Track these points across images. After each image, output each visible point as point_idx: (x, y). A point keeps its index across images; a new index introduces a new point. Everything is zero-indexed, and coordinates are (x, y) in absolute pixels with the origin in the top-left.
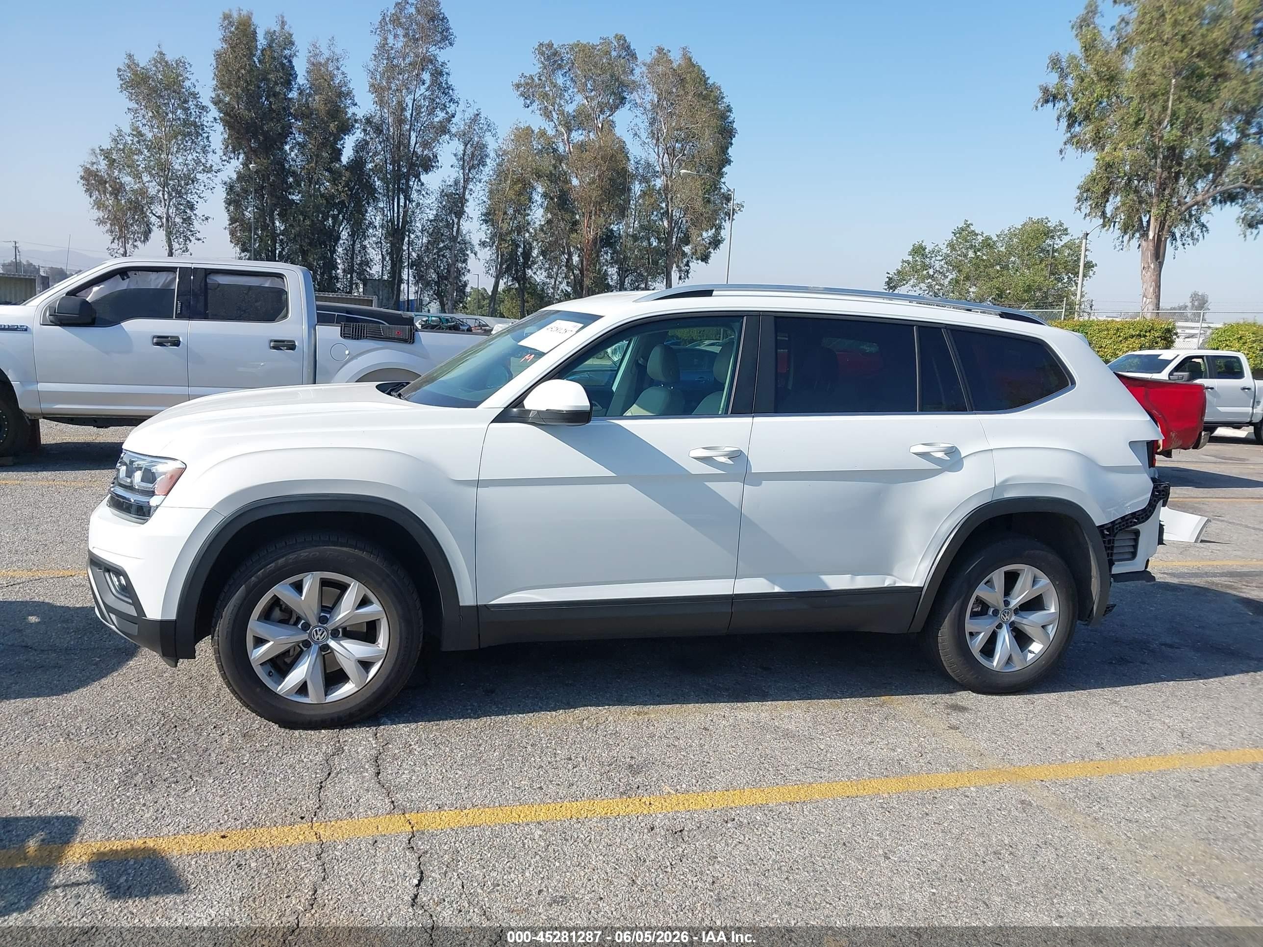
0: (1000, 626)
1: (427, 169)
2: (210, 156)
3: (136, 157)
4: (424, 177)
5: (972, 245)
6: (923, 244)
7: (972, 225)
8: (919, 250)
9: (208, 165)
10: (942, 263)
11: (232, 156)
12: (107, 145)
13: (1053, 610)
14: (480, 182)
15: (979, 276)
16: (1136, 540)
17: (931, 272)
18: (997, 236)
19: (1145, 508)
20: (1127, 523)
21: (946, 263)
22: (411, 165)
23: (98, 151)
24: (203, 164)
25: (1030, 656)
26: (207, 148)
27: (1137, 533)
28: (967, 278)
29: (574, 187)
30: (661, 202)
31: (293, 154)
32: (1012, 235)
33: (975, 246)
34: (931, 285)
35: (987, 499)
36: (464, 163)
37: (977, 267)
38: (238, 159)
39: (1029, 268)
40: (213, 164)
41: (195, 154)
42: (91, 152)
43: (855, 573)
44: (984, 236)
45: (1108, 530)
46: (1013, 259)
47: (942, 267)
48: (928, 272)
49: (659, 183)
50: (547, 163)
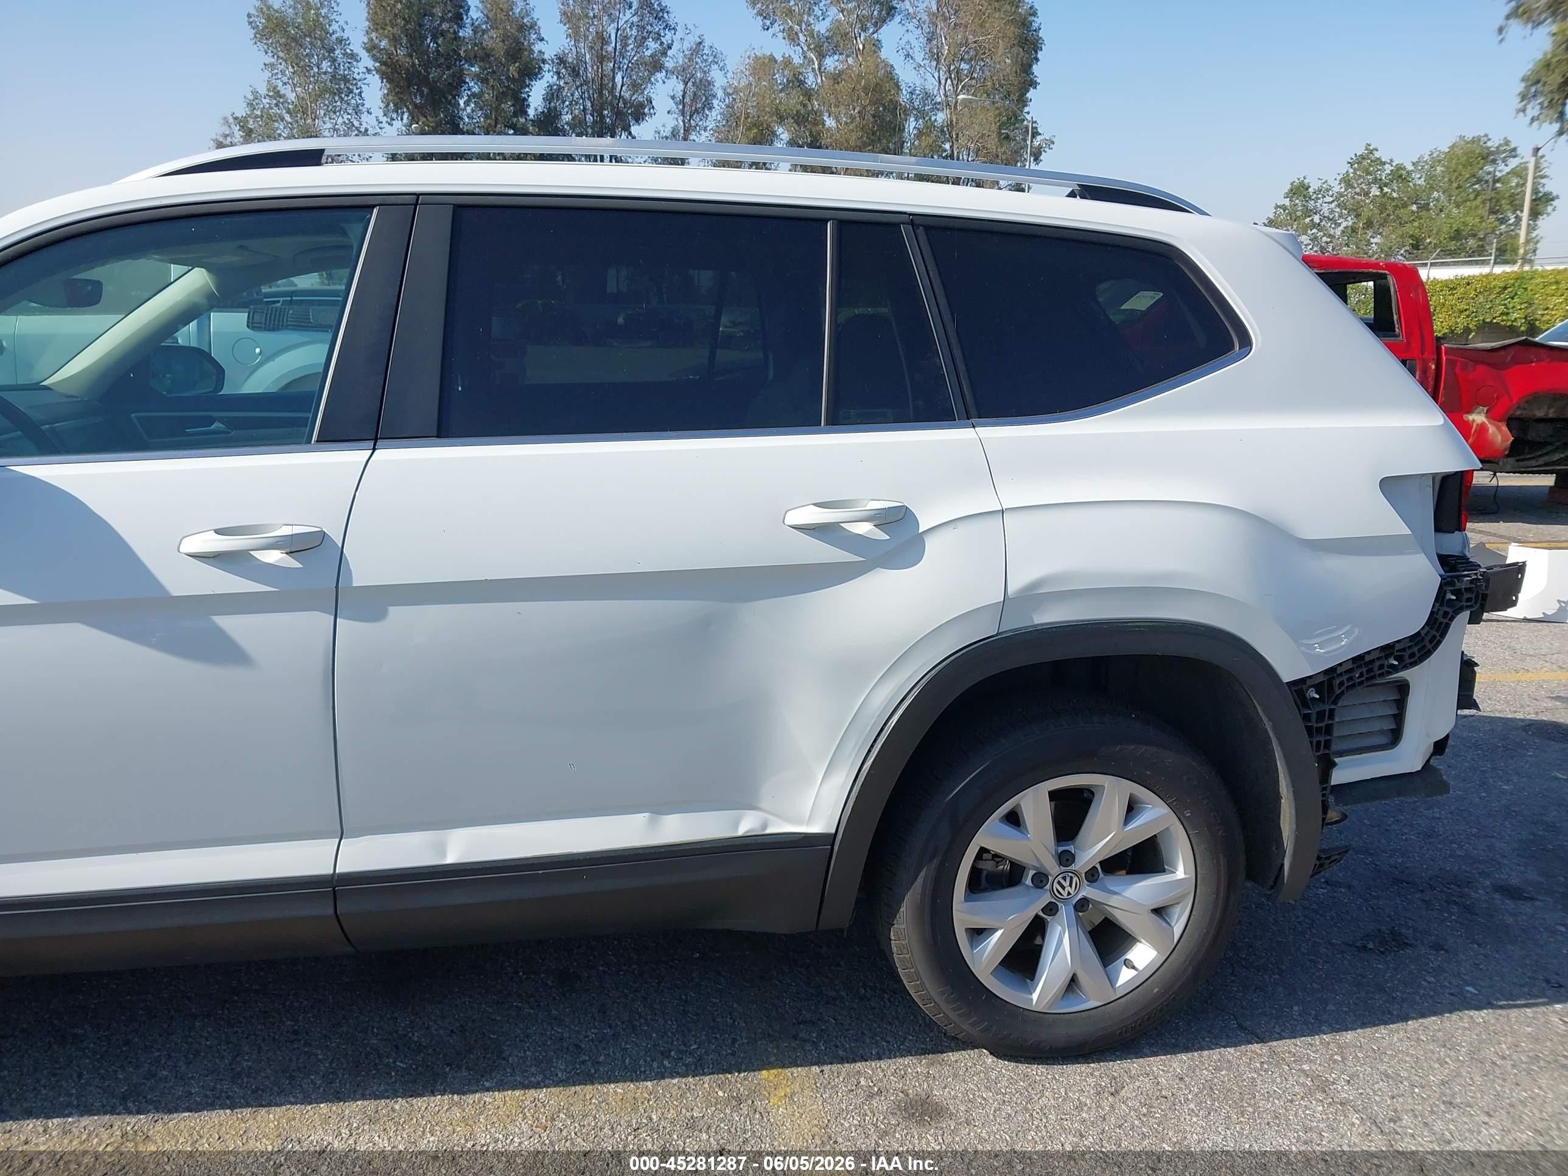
0: (1051, 909)
1: (639, 117)
2: (365, 117)
3: (276, 124)
4: (635, 129)
5: (1376, 179)
6: (1306, 181)
7: (1377, 150)
8: (1299, 190)
9: (362, 130)
10: (1333, 205)
11: (394, 116)
12: (242, 111)
13: (1180, 873)
14: (705, 130)
15: (1385, 221)
16: (1401, 704)
17: (1317, 219)
18: (1414, 164)
19: (1418, 634)
20: (1369, 671)
21: (1339, 206)
22: (619, 114)
23: (231, 120)
24: (356, 128)
25: (1125, 976)
26: (361, 108)
27: (1403, 688)
28: (1369, 224)
29: (828, 130)
30: (942, 143)
31: (469, 109)
32: (1435, 161)
33: (1381, 179)
34: (1316, 238)
35: (985, 629)
36: (684, 107)
37: (1382, 208)
38: (402, 119)
39: (1458, 206)
40: (369, 127)
41: (346, 116)
42: (222, 121)
43: (659, 807)
44: (1394, 164)
45: (1318, 687)
46: (1435, 194)
47: (1332, 211)
48: (1312, 220)
49: (941, 117)
50: (793, 101)
